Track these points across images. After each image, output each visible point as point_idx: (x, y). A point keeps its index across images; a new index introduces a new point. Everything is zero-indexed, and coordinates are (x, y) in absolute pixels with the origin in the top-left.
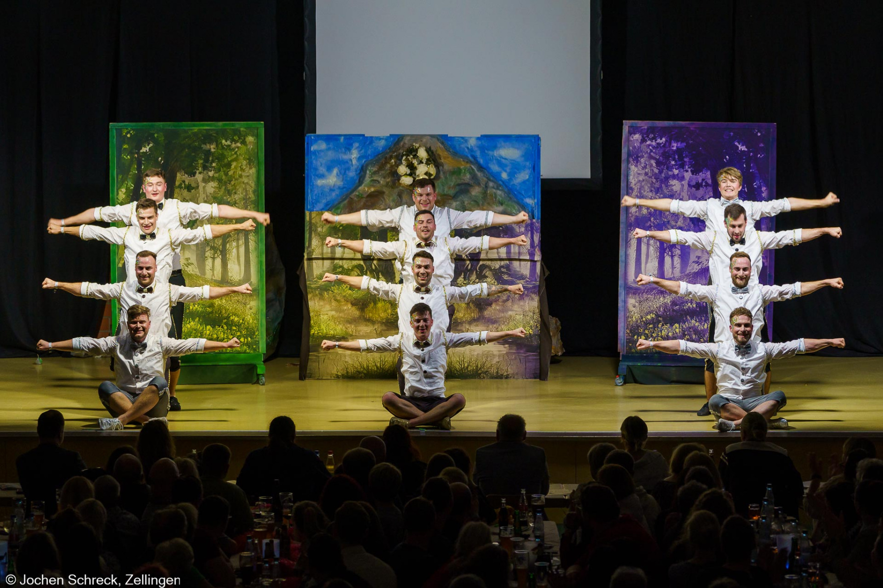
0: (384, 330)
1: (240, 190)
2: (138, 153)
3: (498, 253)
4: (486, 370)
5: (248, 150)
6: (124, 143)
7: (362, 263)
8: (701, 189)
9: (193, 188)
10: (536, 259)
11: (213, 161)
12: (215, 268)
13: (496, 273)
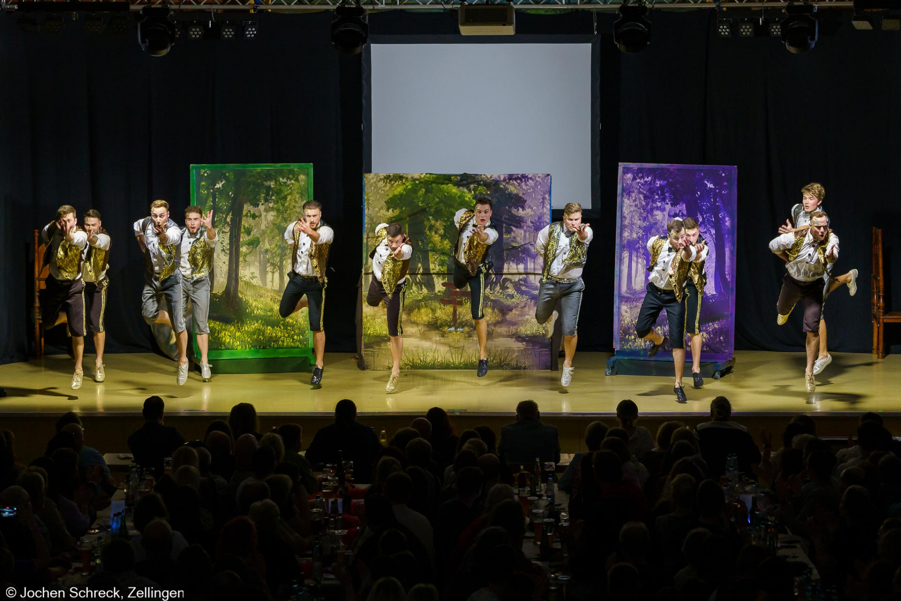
0: (427, 331)
2: (213, 189)
3: (517, 269)
4: (508, 363)
5: (300, 186)
6: (202, 181)
9: (257, 217)
11: (273, 195)
12: (274, 280)
13: (516, 285)
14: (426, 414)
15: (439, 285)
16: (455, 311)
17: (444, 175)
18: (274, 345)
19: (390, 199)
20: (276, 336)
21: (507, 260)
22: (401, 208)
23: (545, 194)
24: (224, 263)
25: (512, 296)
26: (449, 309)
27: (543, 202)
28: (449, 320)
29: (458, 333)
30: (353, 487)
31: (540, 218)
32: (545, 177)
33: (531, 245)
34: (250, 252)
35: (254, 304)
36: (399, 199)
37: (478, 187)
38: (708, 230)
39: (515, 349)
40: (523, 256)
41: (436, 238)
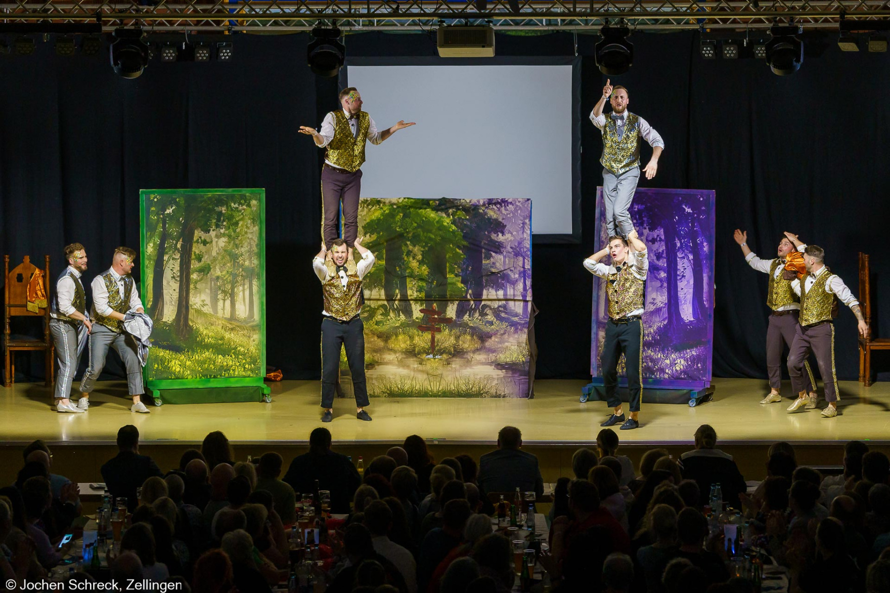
0: (405, 358)
1: (246, 244)
2: (162, 214)
3: (497, 295)
4: (487, 391)
5: (252, 211)
6: (152, 206)
7: (386, 303)
8: (656, 243)
9: (208, 243)
10: (527, 299)
11: (224, 221)
12: (225, 308)
13: (495, 311)
14: (403, 443)
15: (417, 312)
16: (433, 338)
17: (423, 200)
18: (225, 374)
19: (367, 223)
20: (227, 365)
21: (486, 286)
22: (378, 233)
23: (525, 219)
24: (174, 290)
25: (491, 323)
26: (427, 336)
27: (523, 227)
28: (427, 347)
29: (436, 360)
30: (330, 517)
31: (520, 243)
32: (526, 201)
33: (511, 270)
34: (201, 279)
35: (204, 333)
36: (377, 224)
37: (457, 212)
38: (686, 255)
39: (494, 377)
40: (502, 282)
41: (414, 264)
